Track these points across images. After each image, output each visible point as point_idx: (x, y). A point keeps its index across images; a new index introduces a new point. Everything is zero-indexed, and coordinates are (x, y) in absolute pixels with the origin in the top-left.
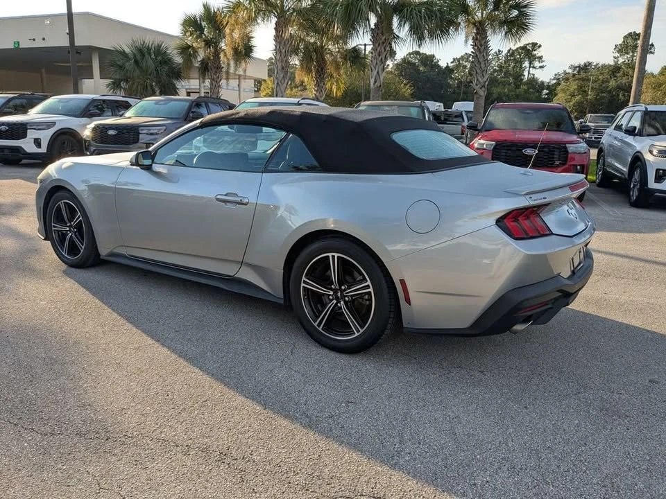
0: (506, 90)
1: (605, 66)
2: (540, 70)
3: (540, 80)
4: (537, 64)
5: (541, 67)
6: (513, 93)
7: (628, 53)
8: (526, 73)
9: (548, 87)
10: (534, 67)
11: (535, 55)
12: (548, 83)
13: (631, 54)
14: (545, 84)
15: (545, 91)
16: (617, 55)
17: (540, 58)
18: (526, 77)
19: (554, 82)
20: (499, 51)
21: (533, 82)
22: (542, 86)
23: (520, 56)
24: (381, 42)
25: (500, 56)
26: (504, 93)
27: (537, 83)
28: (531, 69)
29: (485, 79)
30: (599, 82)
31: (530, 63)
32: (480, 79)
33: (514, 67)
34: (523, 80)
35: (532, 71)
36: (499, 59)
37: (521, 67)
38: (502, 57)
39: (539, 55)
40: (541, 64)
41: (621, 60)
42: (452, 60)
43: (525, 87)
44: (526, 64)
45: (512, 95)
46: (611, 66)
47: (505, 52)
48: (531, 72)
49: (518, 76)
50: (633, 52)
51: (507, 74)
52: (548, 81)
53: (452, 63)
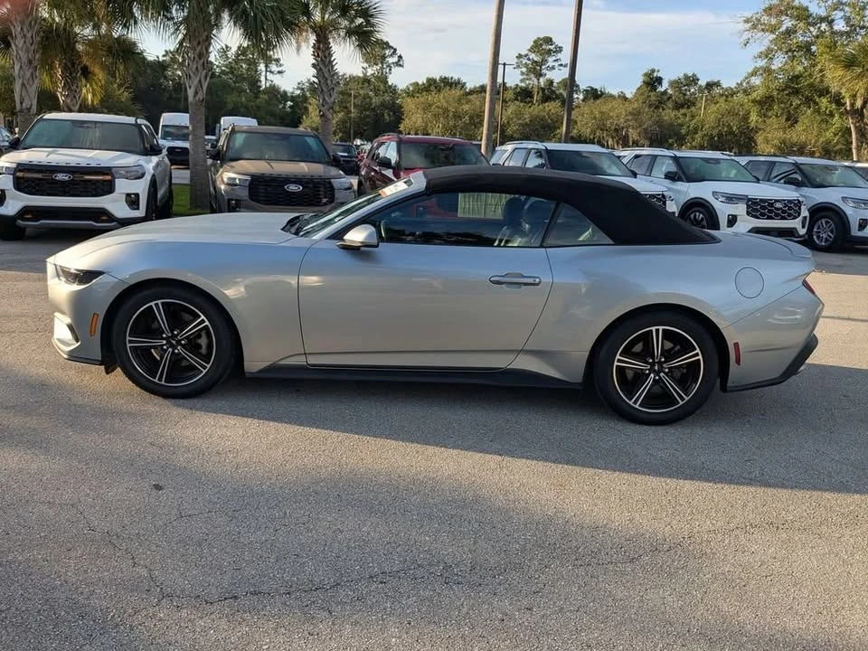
0: (243, 99)
1: (354, 78)
2: (278, 75)
3: (282, 89)
4: (274, 67)
5: (280, 72)
6: (253, 104)
7: (377, 65)
8: (263, 79)
9: (293, 99)
10: (271, 72)
11: (270, 57)
12: (292, 93)
13: (380, 65)
14: (289, 95)
15: (289, 103)
16: (365, 65)
17: (277, 60)
18: (263, 83)
19: (298, 92)
20: (227, 47)
21: (273, 90)
22: (284, 96)
23: (253, 55)
24: (201, 40)
25: (229, 54)
26: (241, 103)
27: (279, 93)
28: (268, 73)
29: (332, 99)
30: (360, 98)
31: (266, 66)
32: (327, 98)
33: (248, 70)
34: (260, 87)
35: (270, 76)
36: (227, 58)
37: (256, 71)
38: (232, 53)
39: (276, 57)
40: (280, 69)
41: (370, 72)
42: (164, 53)
43: (266, 97)
44: (262, 67)
45: (252, 107)
46: (359, 77)
47: (234, 49)
48: (268, 78)
49: (255, 82)
50: (382, 63)
51: (241, 78)
52: (291, 90)
53: (164, 56)
